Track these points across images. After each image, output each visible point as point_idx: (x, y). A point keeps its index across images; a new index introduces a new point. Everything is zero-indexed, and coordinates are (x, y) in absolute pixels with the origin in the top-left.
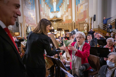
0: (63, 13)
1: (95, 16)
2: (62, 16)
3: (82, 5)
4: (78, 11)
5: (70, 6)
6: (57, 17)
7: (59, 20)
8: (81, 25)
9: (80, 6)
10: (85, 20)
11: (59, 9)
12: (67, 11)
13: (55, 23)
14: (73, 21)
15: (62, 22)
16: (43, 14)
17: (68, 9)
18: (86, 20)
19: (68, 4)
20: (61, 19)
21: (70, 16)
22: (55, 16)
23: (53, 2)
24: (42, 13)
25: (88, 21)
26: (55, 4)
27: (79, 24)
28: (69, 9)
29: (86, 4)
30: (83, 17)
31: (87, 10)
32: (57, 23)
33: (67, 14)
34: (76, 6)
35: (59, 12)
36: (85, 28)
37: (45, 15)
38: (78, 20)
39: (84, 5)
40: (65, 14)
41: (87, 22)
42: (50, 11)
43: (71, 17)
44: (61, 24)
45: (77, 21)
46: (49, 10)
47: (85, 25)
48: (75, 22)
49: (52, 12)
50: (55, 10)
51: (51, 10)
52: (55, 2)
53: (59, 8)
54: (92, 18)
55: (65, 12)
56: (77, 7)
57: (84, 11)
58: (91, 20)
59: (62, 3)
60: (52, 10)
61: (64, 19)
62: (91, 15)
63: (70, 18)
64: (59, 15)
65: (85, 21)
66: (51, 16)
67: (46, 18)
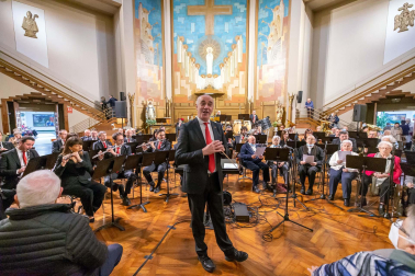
0: (228, 80)
1: (301, 92)
2: (225, 87)
3: (271, 67)
4: (260, 78)
5: (244, 66)
6: (213, 88)
7: (218, 96)
8: (267, 109)
9: (268, 69)
11: (219, 71)
12: (237, 77)
14: (249, 98)
15: (225, 99)
16: (182, 77)
17: (238, 73)
19: (240, 61)
20: (223, 92)
21: (242, 87)
22: (209, 86)
23: (206, 53)
24: (178, 74)
25: (285, 102)
26: (210, 58)
27: (262, 107)
28: (242, 73)
30: (273, 93)
31: (282, 78)
33: (236, 83)
34: (258, 67)
35: (219, 78)
36: (278, 116)
37: (185, 81)
38: (260, 97)
40: (232, 83)
42: (197, 72)
43: (244, 89)
44: (222, 103)
45: (257, 99)
46: (197, 70)
47: (278, 109)
48: (253, 102)
49: (203, 75)
51: (200, 72)
53: (219, 68)
54: (293, 97)
55: (232, 79)
56: (261, 71)
58: (292, 99)
59: (227, 58)
60: (203, 71)
61: (229, 94)
63: (242, 92)
64: (218, 84)
66: (201, 84)
67: (188, 87)
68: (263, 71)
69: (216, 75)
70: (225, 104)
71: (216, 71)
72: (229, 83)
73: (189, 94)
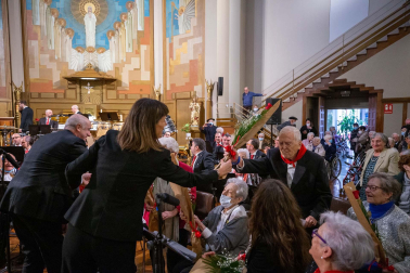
0: (123, 57)
1: (221, 79)
2: (117, 69)
3: (185, 40)
4: (171, 56)
5: (145, 37)
6: (97, 69)
7: (105, 82)
8: (182, 104)
9: (180, 44)
10: (193, 90)
11: (107, 43)
12: (138, 53)
13: (89, 90)
15: (119, 88)
16: (42, 50)
17: (139, 47)
18: (198, 89)
19: (140, 28)
20: (114, 77)
21: (146, 70)
22: (90, 66)
24: (33, 45)
25: (203, 93)
26: (90, 22)
27: (175, 102)
28: (144, 48)
29: (198, 40)
30: (187, 80)
31: (199, 58)
32: (98, 91)
33: (135, 63)
34: (168, 39)
35: (107, 53)
36: (192, 116)
37: (48, 56)
38: (172, 86)
39: (191, 43)
40: (128, 62)
41: (199, 95)
42: (70, 42)
43: (149, 73)
44: (112, 94)
45: (168, 88)
46: (68, 40)
47: (192, 105)
49: (80, 46)
50: (91, 41)
51: (74, 42)
52: (93, 16)
53: (107, 38)
54: (212, 86)
55: (129, 56)
56: (171, 45)
57: (191, 61)
58: (212, 90)
59: (120, 22)
60: (79, 42)
61: (125, 79)
62: (211, 77)
63: (145, 76)
64: (106, 64)
65: (192, 93)
66: (76, 62)
67: (53, 66)
68: (175, 46)
69: (101, 48)
70: (118, 96)
71: (103, 43)
72: (123, 64)
73: (56, 78)
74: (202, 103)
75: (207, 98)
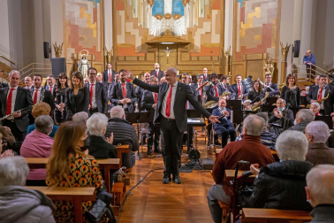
0: (195, 22)
1: (298, 43)
2: (190, 32)
3: (258, 5)
4: (242, 20)
6: (173, 34)
7: (181, 45)
8: (251, 65)
9: (253, 8)
10: (265, 52)
11: (182, 10)
12: (209, 17)
13: (168, 53)
14: (226, 49)
15: (191, 51)
16: (127, 18)
17: (211, 12)
18: (271, 50)
20: (187, 40)
21: (216, 33)
22: (168, 31)
24: (120, 14)
25: (277, 55)
27: (245, 63)
28: (215, 12)
29: (274, 5)
30: (260, 42)
31: (273, 21)
32: (174, 54)
34: (239, 4)
35: (182, 19)
37: (132, 24)
38: (243, 48)
39: (265, 8)
40: (201, 26)
41: (272, 56)
42: (150, 10)
43: (218, 36)
44: (186, 56)
45: (238, 50)
47: (266, 66)
48: (231, 54)
49: (159, 15)
51: (154, 10)
53: (182, 5)
54: (288, 48)
55: (201, 21)
56: (243, 10)
57: (264, 25)
58: (287, 52)
60: (158, 10)
61: (197, 43)
62: (287, 39)
63: (216, 39)
64: (181, 28)
65: (265, 54)
66: (155, 28)
67: (136, 32)
68: (246, 10)
69: (177, 15)
70: (191, 58)
71: (178, 10)
72: (196, 27)
73: (138, 43)
74: (275, 65)
75: (281, 60)
